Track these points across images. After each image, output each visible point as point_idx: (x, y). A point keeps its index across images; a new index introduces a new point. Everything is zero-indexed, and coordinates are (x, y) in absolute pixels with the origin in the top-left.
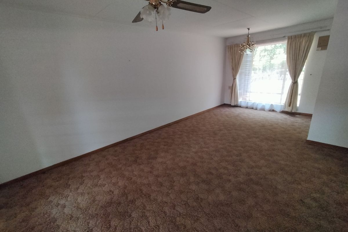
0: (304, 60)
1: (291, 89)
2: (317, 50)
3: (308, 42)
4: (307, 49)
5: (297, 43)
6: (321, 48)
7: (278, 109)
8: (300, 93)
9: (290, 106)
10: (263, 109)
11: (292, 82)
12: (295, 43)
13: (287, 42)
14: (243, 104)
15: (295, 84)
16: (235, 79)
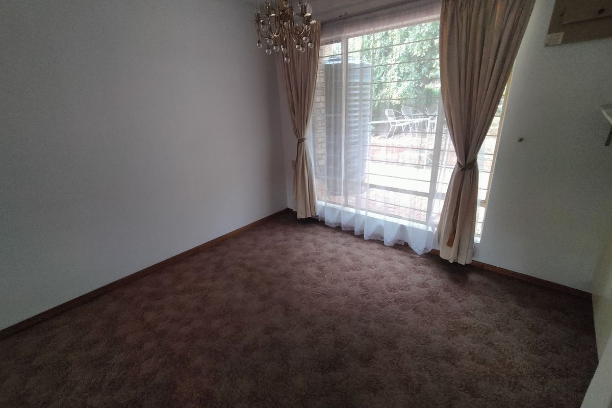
0: (498, 79)
1: (454, 189)
2: (546, 45)
3: (515, 10)
4: (510, 39)
5: (474, 13)
6: (562, 34)
7: (419, 246)
8: (484, 198)
9: (450, 243)
10: (378, 240)
11: (458, 163)
12: (469, 18)
13: (439, 15)
14: (330, 219)
15: (468, 173)
16: (301, 141)
